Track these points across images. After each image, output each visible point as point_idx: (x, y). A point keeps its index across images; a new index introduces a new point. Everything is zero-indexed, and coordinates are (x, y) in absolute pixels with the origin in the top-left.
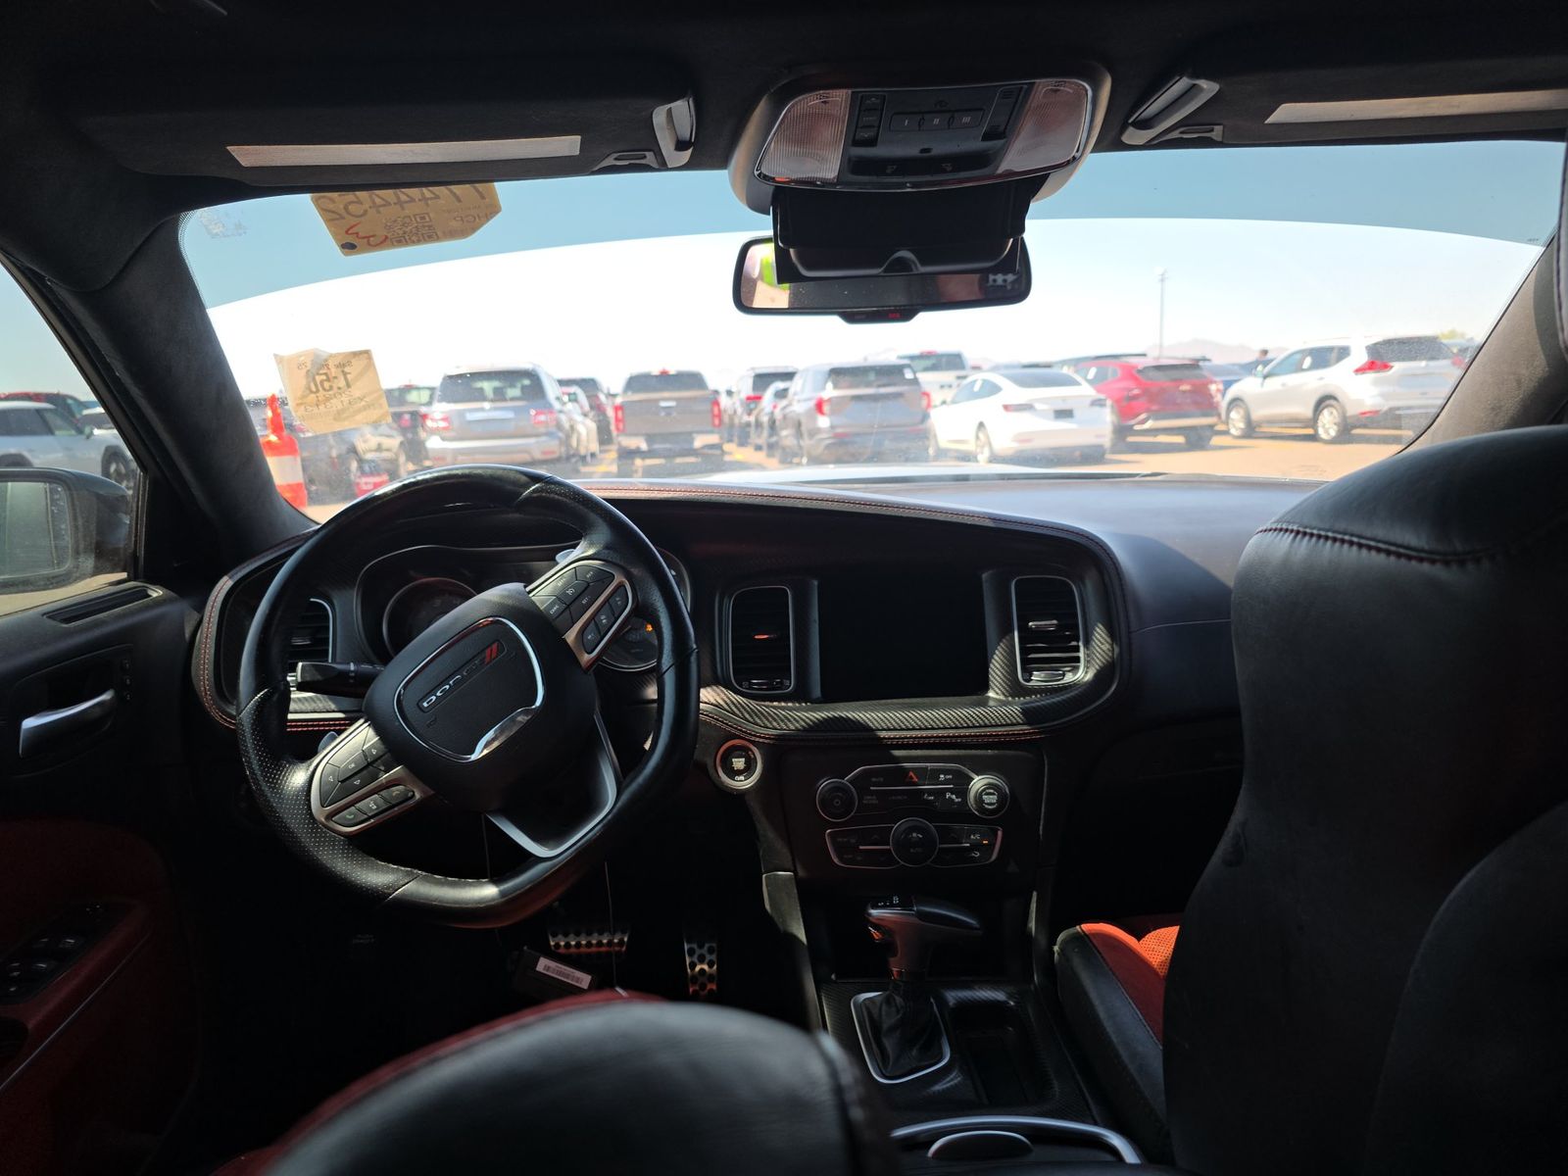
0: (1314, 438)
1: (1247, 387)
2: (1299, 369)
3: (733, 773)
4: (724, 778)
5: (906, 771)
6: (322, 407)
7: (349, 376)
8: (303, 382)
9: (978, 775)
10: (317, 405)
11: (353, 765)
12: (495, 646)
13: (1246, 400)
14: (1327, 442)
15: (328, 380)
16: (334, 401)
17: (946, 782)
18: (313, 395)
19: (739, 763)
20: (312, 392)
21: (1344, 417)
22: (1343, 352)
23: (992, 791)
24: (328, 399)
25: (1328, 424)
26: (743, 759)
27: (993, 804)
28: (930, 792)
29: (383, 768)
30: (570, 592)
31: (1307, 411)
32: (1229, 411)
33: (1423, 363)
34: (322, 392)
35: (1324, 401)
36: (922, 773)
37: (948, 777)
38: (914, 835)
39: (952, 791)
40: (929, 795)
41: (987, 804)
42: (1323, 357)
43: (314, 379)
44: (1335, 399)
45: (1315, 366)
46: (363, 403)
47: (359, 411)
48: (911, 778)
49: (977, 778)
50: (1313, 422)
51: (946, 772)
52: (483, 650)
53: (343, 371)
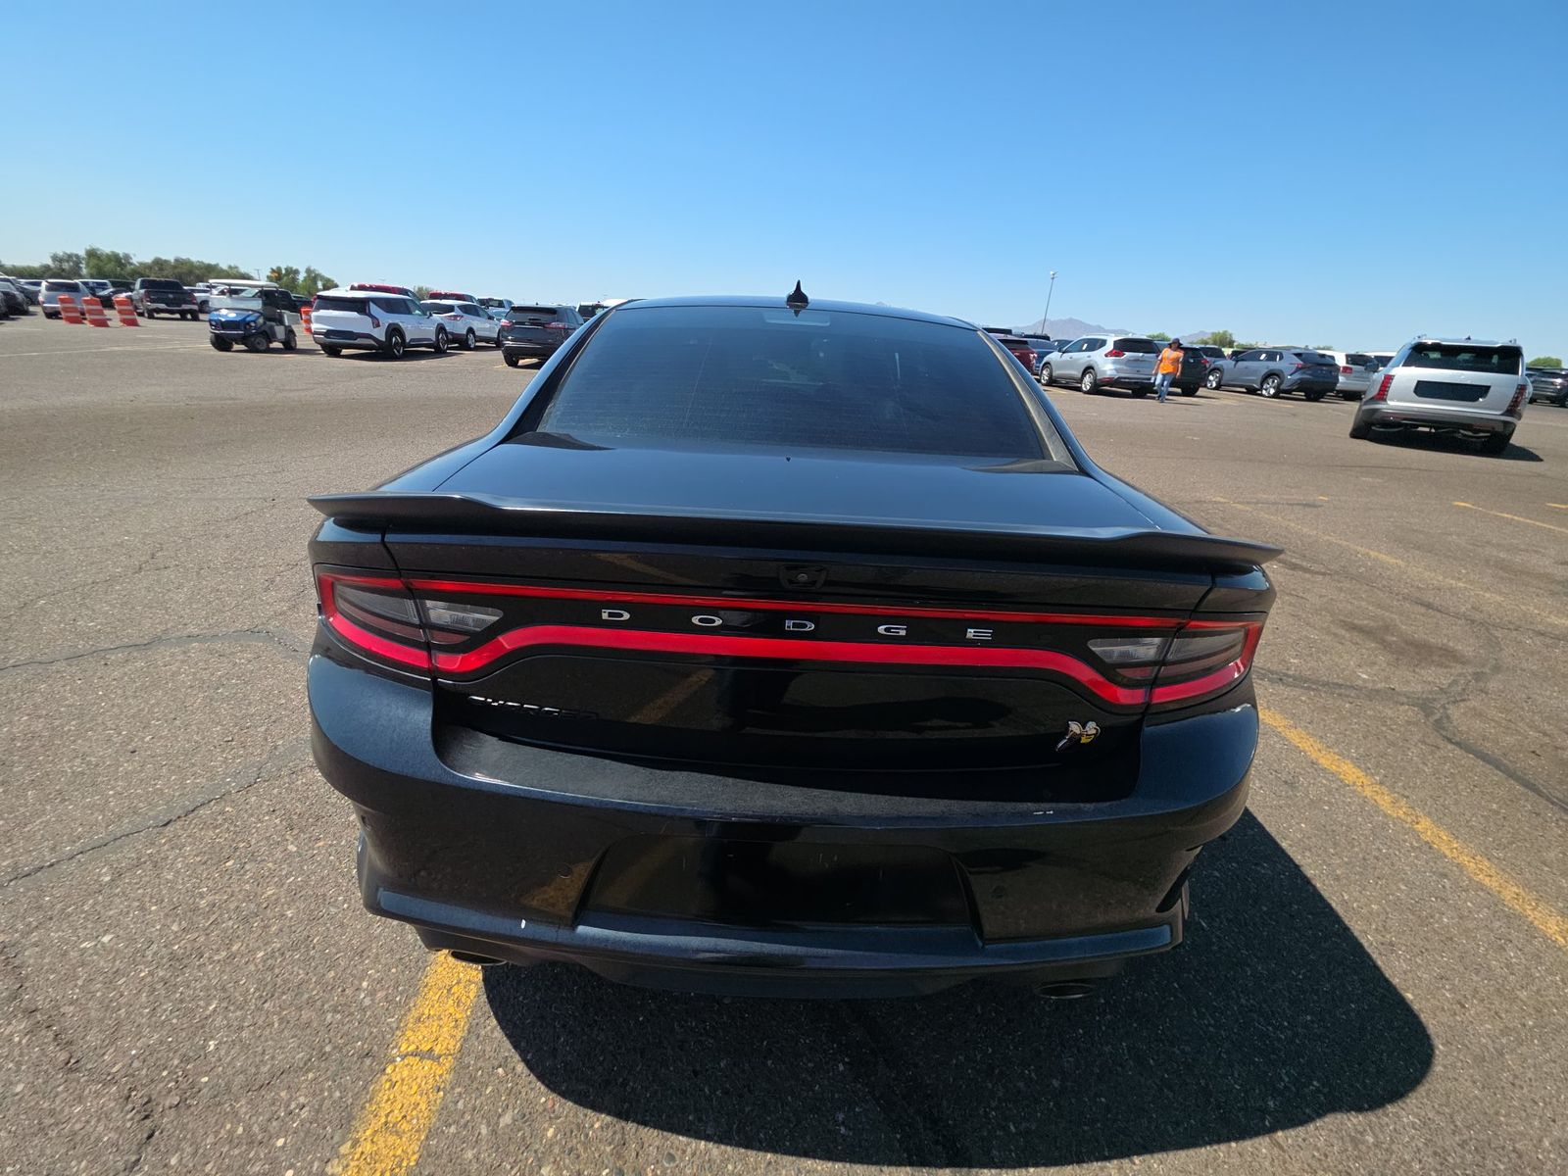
0: (1079, 389)
1: (1054, 357)
2: (1081, 350)
13: (1052, 363)
14: (1085, 393)
21: (1095, 380)
22: (1103, 343)
25: (1087, 383)
31: (1077, 374)
32: (1042, 370)
33: (1141, 354)
35: (1089, 369)
42: (1095, 345)
44: (1093, 368)
45: (1089, 349)
50: (1081, 380)
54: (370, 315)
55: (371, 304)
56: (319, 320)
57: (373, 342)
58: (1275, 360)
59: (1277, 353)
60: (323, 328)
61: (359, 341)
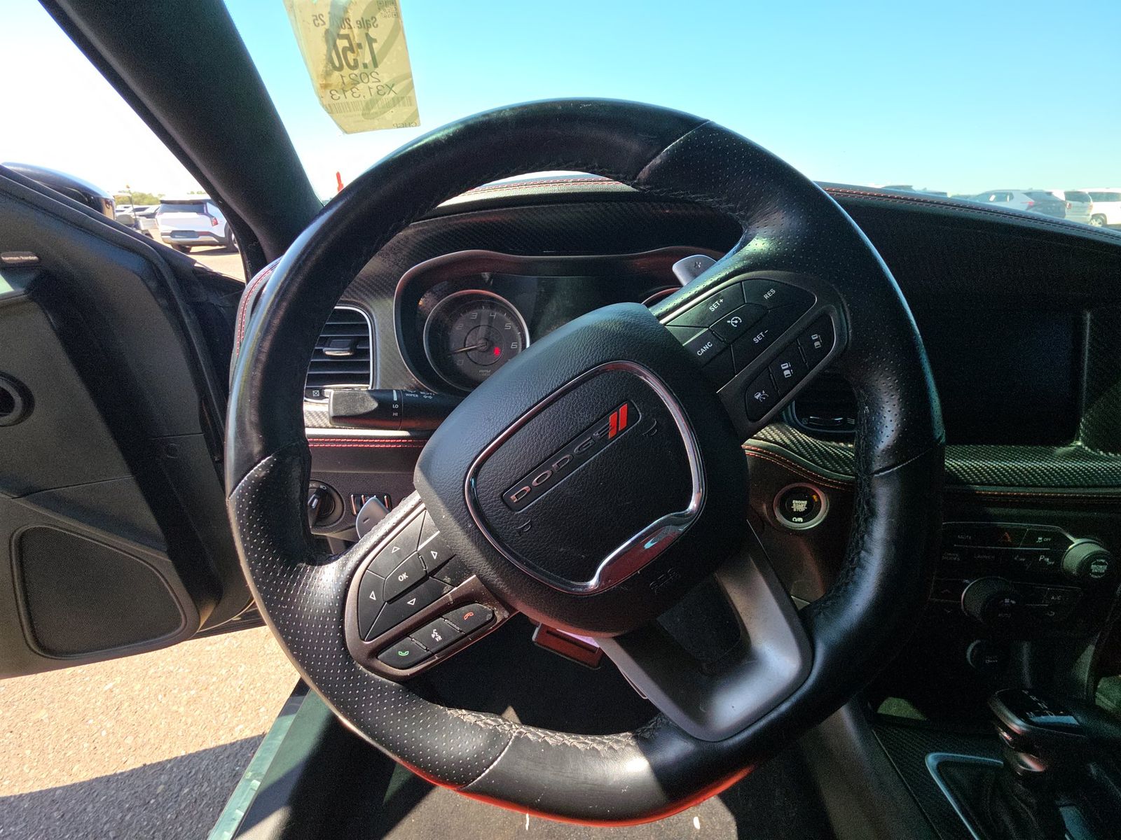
3: (790, 514)
4: (781, 518)
5: (1001, 531)
6: (349, 94)
7: (375, 45)
8: (323, 48)
9: (1078, 538)
10: (344, 91)
11: (404, 576)
12: (623, 409)
15: (351, 49)
16: (361, 86)
17: (1043, 544)
18: (336, 73)
19: (799, 505)
20: (335, 68)
23: (1103, 561)
24: (355, 83)
26: (806, 502)
27: (1102, 574)
28: (1022, 554)
29: (448, 580)
30: (733, 322)
34: (346, 71)
36: (1017, 533)
37: (1047, 539)
38: (1007, 601)
39: (1046, 554)
40: (1020, 557)
41: (1095, 574)
43: (335, 45)
46: (392, 95)
47: (388, 107)
48: (1005, 538)
49: (1076, 541)
51: (1045, 535)
52: (606, 414)
53: (367, 35)
54: (208, 214)
55: (208, 204)
56: (165, 222)
57: (214, 239)
58: (1006, 200)
59: (1007, 194)
60: (169, 229)
61: (201, 239)
